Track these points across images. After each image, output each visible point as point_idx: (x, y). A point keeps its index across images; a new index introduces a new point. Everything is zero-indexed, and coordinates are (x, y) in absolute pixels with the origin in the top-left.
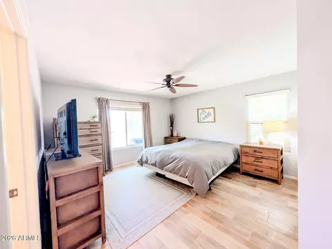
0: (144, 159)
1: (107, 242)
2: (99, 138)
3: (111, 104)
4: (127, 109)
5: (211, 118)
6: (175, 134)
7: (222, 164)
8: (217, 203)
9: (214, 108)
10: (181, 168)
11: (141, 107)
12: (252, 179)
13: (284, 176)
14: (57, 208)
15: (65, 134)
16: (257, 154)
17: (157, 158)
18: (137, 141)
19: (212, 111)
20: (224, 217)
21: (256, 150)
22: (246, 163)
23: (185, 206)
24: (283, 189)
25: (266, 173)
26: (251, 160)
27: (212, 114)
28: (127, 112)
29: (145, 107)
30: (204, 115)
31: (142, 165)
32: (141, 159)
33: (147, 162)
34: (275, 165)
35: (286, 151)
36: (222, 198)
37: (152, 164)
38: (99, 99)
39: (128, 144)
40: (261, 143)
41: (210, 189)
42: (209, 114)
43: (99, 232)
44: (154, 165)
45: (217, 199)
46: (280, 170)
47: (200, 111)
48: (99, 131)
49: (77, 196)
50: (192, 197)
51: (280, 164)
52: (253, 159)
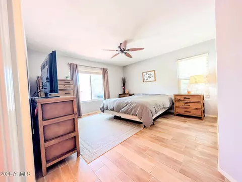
0: (105, 107)
1: (80, 156)
2: (71, 92)
3: (80, 69)
4: (91, 73)
5: (152, 79)
6: (126, 92)
7: (162, 107)
8: (160, 132)
9: (154, 71)
10: (132, 109)
11: (101, 72)
12: (183, 118)
13: (206, 115)
14: (43, 126)
15: (47, 78)
16: (186, 100)
17: (115, 105)
18: (99, 97)
19: (153, 73)
20: (165, 139)
21: (185, 97)
22: (179, 107)
23: (136, 134)
24: (205, 122)
25: (193, 113)
26: (182, 104)
27: (153, 75)
28: (92, 75)
29: (105, 71)
30: (147, 77)
31: (103, 111)
32: (103, 107)
33: (107, 109)
34: (199, 106)
35: (206, 97)
36: (163, 129)
37: (111, 110)
38: (71, 64)
39: (93, 98)
40: (189, 92)
41: (154, 124)
42: (151, 75)
43: (75, 148)
44: (113, 110)
45: (159, 130)
46: (203, 109)
47: (144, 74)
48: (72, 87)
49: (58, 120)
50: (142, 129)
51: (202, 106)
52: (183, 104)
